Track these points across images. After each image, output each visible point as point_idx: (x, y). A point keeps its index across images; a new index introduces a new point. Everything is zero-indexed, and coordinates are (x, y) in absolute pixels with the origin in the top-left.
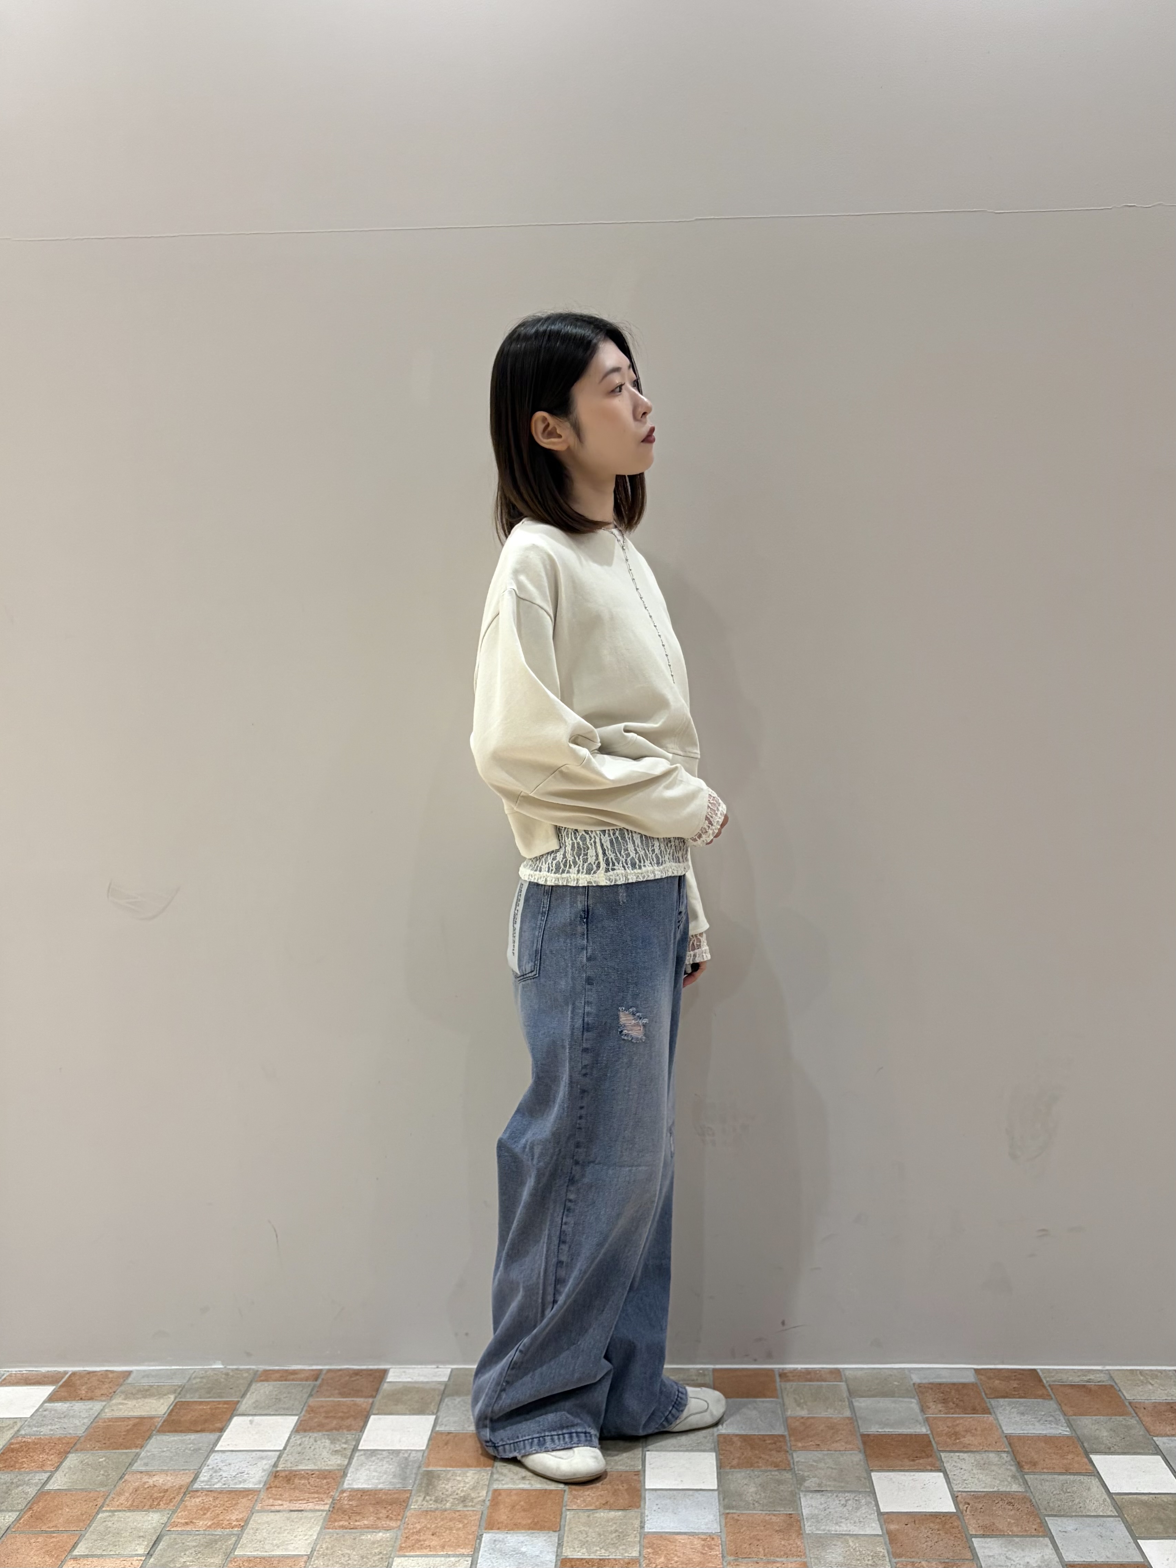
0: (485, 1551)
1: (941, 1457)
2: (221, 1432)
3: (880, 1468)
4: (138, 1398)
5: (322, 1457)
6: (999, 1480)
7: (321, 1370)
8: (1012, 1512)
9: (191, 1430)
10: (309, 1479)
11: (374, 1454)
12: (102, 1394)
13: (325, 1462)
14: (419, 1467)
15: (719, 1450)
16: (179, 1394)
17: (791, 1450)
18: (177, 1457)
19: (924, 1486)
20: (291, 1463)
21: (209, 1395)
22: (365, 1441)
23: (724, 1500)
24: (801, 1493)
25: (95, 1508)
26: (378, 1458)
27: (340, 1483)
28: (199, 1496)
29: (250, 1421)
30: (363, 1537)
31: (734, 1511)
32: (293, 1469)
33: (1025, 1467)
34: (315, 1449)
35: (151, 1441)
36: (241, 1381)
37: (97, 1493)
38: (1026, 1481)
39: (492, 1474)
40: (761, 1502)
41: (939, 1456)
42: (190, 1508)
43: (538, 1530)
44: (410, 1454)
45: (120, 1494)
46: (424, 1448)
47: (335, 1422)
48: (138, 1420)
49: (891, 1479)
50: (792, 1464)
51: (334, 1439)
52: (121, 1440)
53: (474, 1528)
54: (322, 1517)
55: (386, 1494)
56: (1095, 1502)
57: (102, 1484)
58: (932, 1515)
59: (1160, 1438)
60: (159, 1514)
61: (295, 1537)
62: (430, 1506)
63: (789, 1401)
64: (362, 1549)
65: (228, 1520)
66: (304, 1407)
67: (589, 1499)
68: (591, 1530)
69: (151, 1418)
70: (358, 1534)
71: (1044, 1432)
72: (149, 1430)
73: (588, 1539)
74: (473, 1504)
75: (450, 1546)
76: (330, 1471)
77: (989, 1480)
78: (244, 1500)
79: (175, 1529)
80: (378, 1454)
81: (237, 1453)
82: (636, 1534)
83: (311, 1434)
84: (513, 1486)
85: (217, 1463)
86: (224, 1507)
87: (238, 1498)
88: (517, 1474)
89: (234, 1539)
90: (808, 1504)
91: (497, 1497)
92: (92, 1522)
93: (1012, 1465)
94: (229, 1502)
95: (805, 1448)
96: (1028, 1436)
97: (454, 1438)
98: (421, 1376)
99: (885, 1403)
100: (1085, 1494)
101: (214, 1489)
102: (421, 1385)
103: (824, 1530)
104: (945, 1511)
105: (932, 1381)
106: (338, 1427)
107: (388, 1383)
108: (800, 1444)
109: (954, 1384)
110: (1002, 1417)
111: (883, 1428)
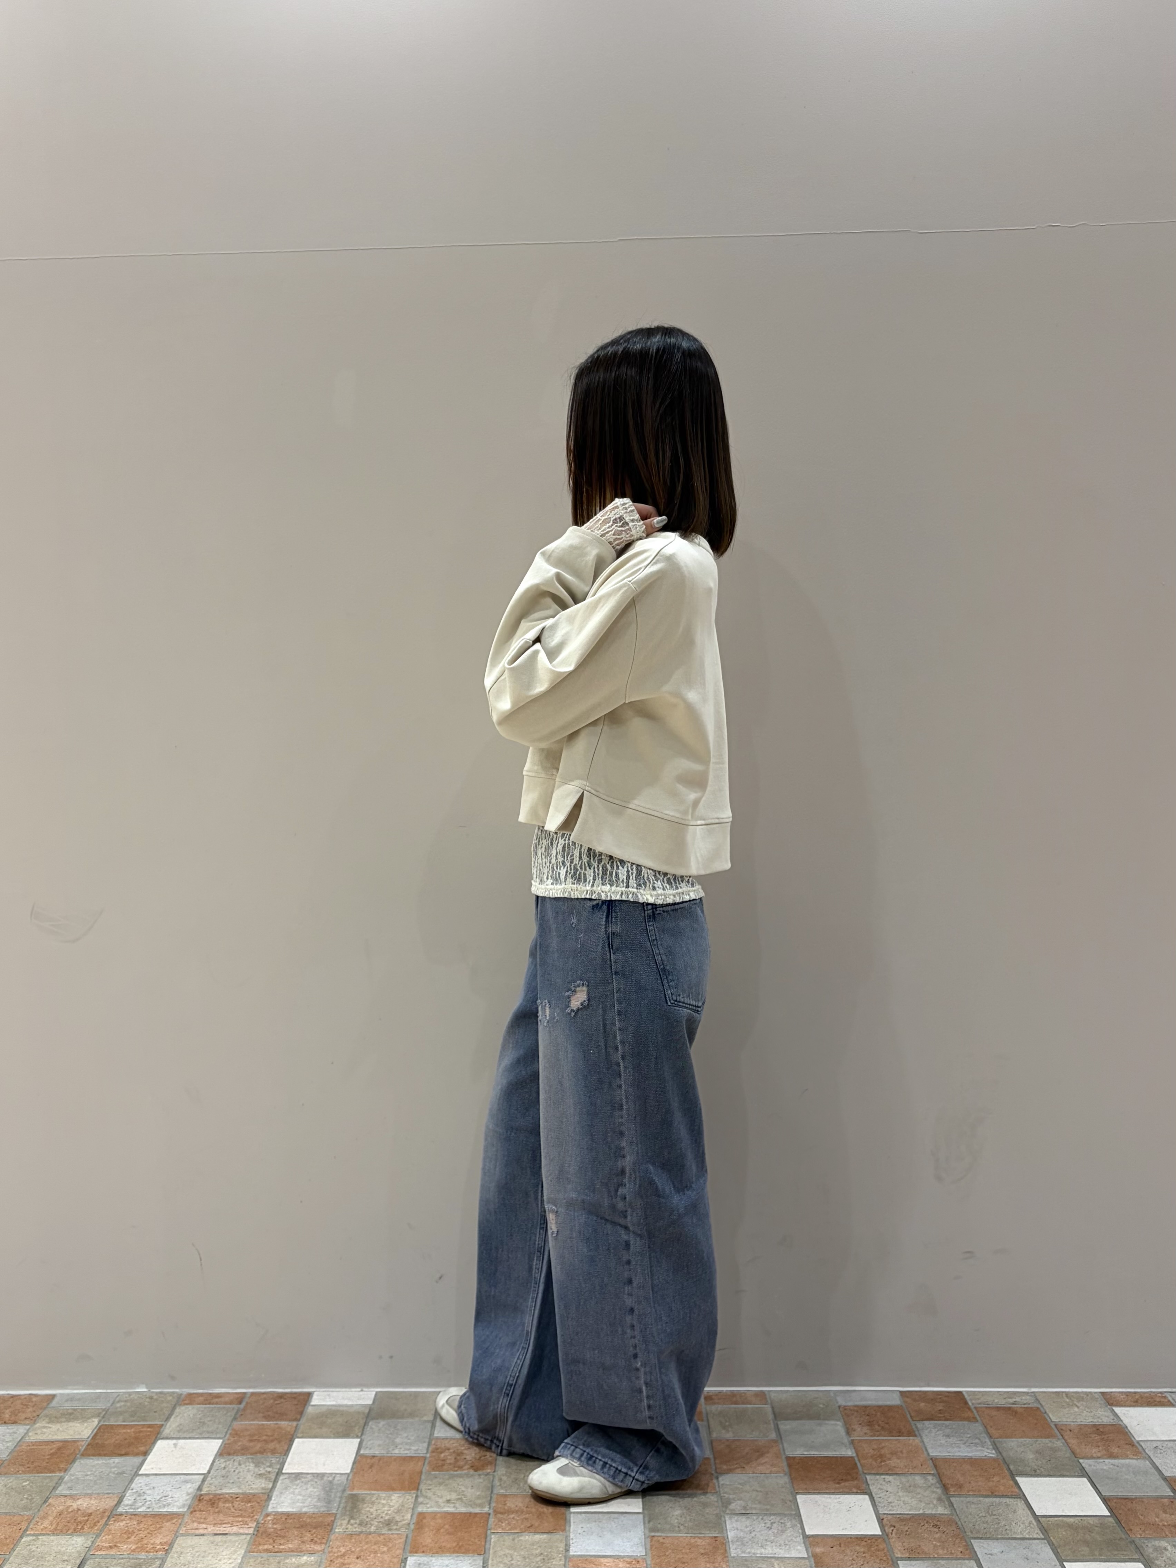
1: (867, 1480)
2: (145, 1456)
3: (805, 1491)
4: (61, 1422)
5: (246, 1480)
6: (925, 1503)
7: (245, 1393)
8: (938, 1535)
9: (115, 1454)
10: (233, 1503)
11: (298, 1477)
12: (26, 1418)
13: (249, 1485)
14: (344, 1490)
16: (103, 1417)
17: (716, 1473)
18: (101, 1481)
19: (849, 1509)
20: (216, 1486)
21: (133, 1419)
22: (289, 1464)
23: (649, 1522)
24: (726, 1516)
25: (19, 1532)
26: (302, 1482)
27: (264, 1506)
28: (124, 1520)
29: (174, 1444)
30: (288, 1561)
31: (659, 1534)
32: (217, 1492)
33: (951, 1489)
34: (239, 1472)
35: (75, 1465)
36: (165, 1405)
37: (20, 1517)
38: (951, 1503)
39: (417, 1496)
40: (687, 1525)
41: (864, 1479)
42: (113, 1532)
43: (463, 1553)
44: (334, 1477)
45: (44, 1518)
46: (348, 1471)
47: (259, 1446)
48: (62, 1444)
49: (817, 1502)
50: (717, 1487)
51: (258, 1463)
52: (44, 1464)
53: (398, 1552)
54: (246, 1540)
55: (310, 1517)
56: (1020, 1525)
57: (25, 1508)
58: (857, 1538)
59: (1086, 1461)
60: (83, 1538)
61: (220, 1560)
62: (354, 1530)
63: (714, 1424)
65: (152, 1544)
66: (229, 1429)
67: (514, 1522)
68: (516, 1553)
69: (75, 1442)
70: (283, 1557)
71: (970, 1455)
72: (72, 1453)
73: (513, 1562)
74: (398, 1527)
76: (254, 1495)
77: (916, 1502)
78: (169, 1523)
79: (99, 1553)
80: (302, 1477)
81: (162, 1477)
82: (561, 1557)
83: (235, 1458)
84: (437, 1510)
85: (141, 1487)
86: (148, 1531)
87: (162, 1522)
88: (442, 1497)
89: (158, 1563)
90: (733, 1527)
91: (422, 1521)
92: (16, 1546)
93: (938, 1488)
94: (153, 1526)
95: (730, 1471)
96: (954, 1459)
97: (379, 1462)
98: (346, 1399)
99: (810, 1426)
100: (1010, 1516)
101: (138, 1513)
102: (345, 1409)
103: (749, 1553)
104: (871, 1534)
105: (857, 1403)
106: (262, 1450)
107: (312, 1406)
108: (725, 1467)
109: (880, 1406)
110: (928, 1440)
111: (808, 1451)
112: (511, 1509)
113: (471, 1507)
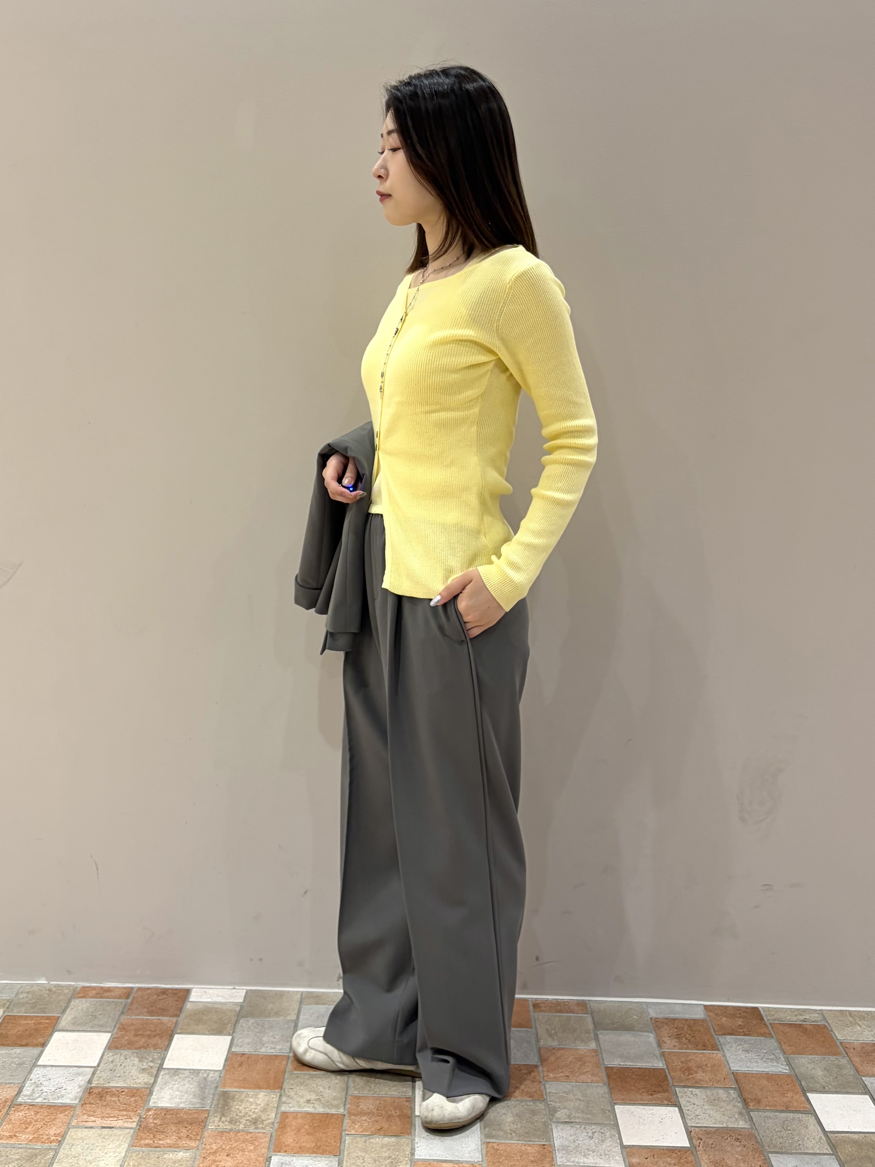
1: (676, 1092)
2: (43, 1047)
3: (623, 1102)
5: (131, 1074)
6: (728, 1116)
7: (131, 988)
8: (739, 1149)
9: (17, 1044)
10: (119, 1096)
11: (177, 1073)
13: (133, 1080)
14: (217, 1087)
16: (8, 1008)
17: (544, 1080)
18: (4, 1071)
19: (662, 1121)
20: (104, 1080)
21: (33, 1010)
22: (169, 1060)
23: (485, 1129)
24: (553, 1125)
26: (180, 1078)
27: (146, 1101)
28: (23, 1110)
29: (69, 1037)
30: (166, 1156)
31: (494, 1141)
32: (105, 1085)
33: (750, 1104)
34: (125, 1066)
36: (61, 997)
38: (751, 1118)
39: (281, 1096)
40: (518, 1132)
41: (674, 1091)
42: (13, 1122)
43: (321, 1154)
44: (209, 1074)
46: (221, 1068)
47: (143, 1040)
49: (632, 1112)
50: (544, 1095)
51: (142, 1058)
53: (264, 1151)
54: (130, 1134)
55: (186, 1113)
56: (812, 1140)
58: (668, 1150)
59: (868, 1079)
61: (106, 1153)
62: (225, 1127)
63: (541, 1031)
65: (47, 1135)
66: (116, 1024)
67: (366, 1124)
68: (367, 1156)
70: (162, 1152)
71: (767, 1070)
73: (364, 1164)
74: (264, 1126)
76: (138, 1089)
77: (719, 1116)
78: (62, 1114)
80: (180, 1073)
81: (57, 1068)
82: (407, 1161)
83: (122, 1052)
84: (299, 1109)
85: (39, 1078)
86: (44, 1122)
87: (56, 1113)
88: (302, 1097)
89: (52, 1154)
90: (559, 1135)
91: (284, 1120)
93: (739, 1102)
94: (49, 1117)
95: (556, 1079)
96: (752, 1074)
97: (248, 1060)
98: (220, 996)
99: (627, 1037)
100: (803, 1132)
101: (36, 1104)
102: (220, 1006)
103: (574, 1162)
104: (682, 1146)
105: (667, 1016)
106: (146, 1045)
107: (192, 1002)
108: (551, 1075)
109: (687, 1020)
110: (730, 1054)
111: (624, 1062)
112: (363, 1111)
113: (328, 1107)
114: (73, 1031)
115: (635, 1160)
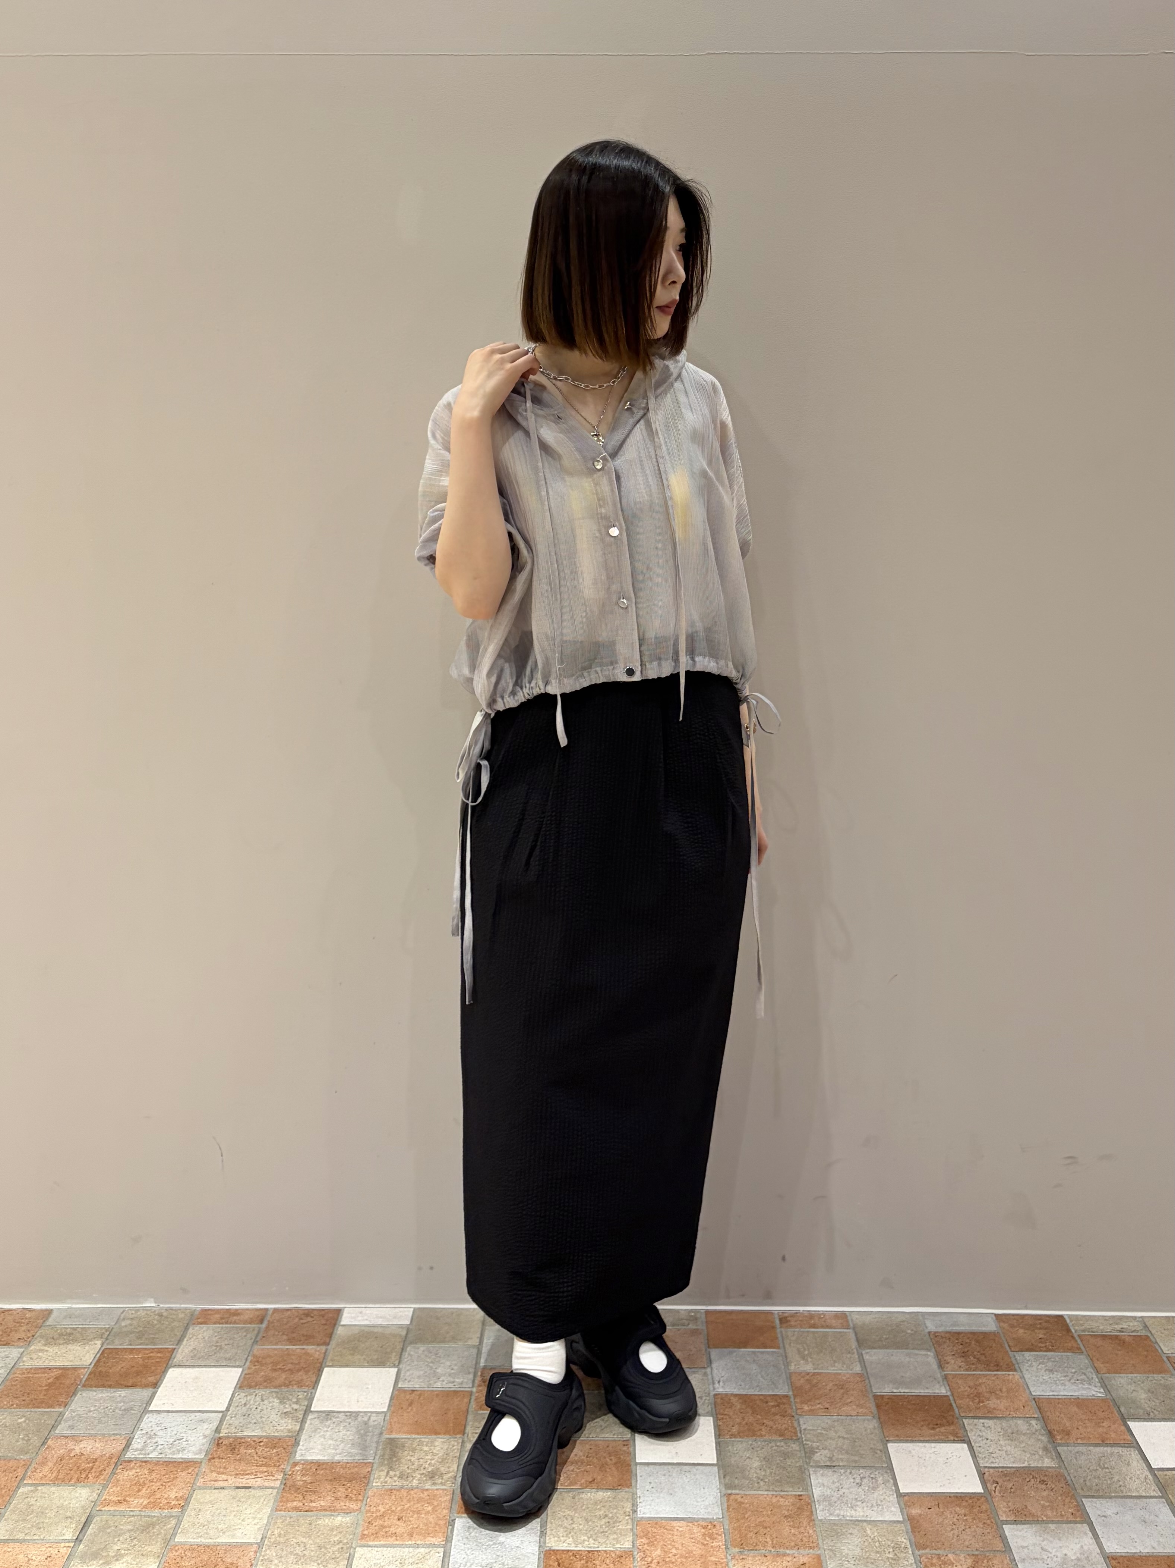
0: (459, 1541)
1: (964, 1425)
2: (155, 1388)
3: (896, 1438)
4: (59, 1344)
5: (270, 1420)
6: (1030, 1453)
7: (267, 1310)
8: (1046, 1493)
9: (122, 1385)
10: (256, 1448)
11: (329, 1417)
12: (19, 1339)
13: (273, 1427)
14: (381, 1434)
15: (717, 1415)
16: (107, 1339)
17: (797, 1414)
18: (106, 1419)
19: (947, 1460)
20: (236, 1428)
21: (140, 1341)
22: (318, 1400)
23: (724, 1477)
24: (811, 1469)
25: (15, 1481)
26: (334, 1423)
27: (291, 1453)
28: (133, 1468)
29: (188, 1374)
30: (320, 1522)
31: (737, 1492)
32: (237, 1434)
33: (1058, 1437)
34: (262, 1410)
35: (76, 1397)
36: (176, 1324)
37: (17, 1462)
38: (1059, 1454)
40: (767, 1480)
41: (961, 1423)
42: (122, 1483)
44: (370, 1417)
45: (43, 1464)
46: (385, 1410)
47: (284, 1376)
48: (61, 1372)
49: (910, 1452)
50: (799, 1432)
51: (284, 1398)
52: (41, 1397)
53: (445, 1511)
54: (272, 1496)
55: (343, 1467)
56: (1137, 1480)
57: (22, 1451)
58: (957, 1497)
60: (88, 1490)
61: (243, 1520)
62: (394, 1484)
63: (792, 1352)
64: (319, 1536)
65: (166, 1499)
66: (248, 1356)
67: (574, 1475)
68: (576, 1515)
69: (75, 1369)
70: (314, 1518)
71: (1077, 1394)
72: (72, 1384)
73: (574, 1526)
74: (443, 1481)
75: (420, 1534)
76: (279, 1439)
77: (1019, 1453)
78: (183, 1474)
79: (106, 1508)
80: (334, 1416)
81: (174, 1414)
82: (627, 1520)
83: (257, 1391)
85: (151, 1427)
86: (161, 1482)
87: (176, 1471)
89: (173, 1522)
90: (819, 1483)
92: (12, 1499)
93: (1043, 1435)
94: (167, 1476)
95: (812, 1412)
96: (1059, 1399)
97: (419, 1398)
98: (381, 1318)
99: (898, 1356)
100: (1124, 1469)
101: (148, 1459)
102: (380, 1330)
103: (838, 1516)
104: (973, 1491)
105: (948, 1329)
106: (287, 1382)
107: (343, 1325)
108: (806, 1408)
109: (973, 1333)
110: (1029, 1376)
111: (898, 1389)
112: (569, 1458)
114: (193, 1366)
115: (915, 1511)
